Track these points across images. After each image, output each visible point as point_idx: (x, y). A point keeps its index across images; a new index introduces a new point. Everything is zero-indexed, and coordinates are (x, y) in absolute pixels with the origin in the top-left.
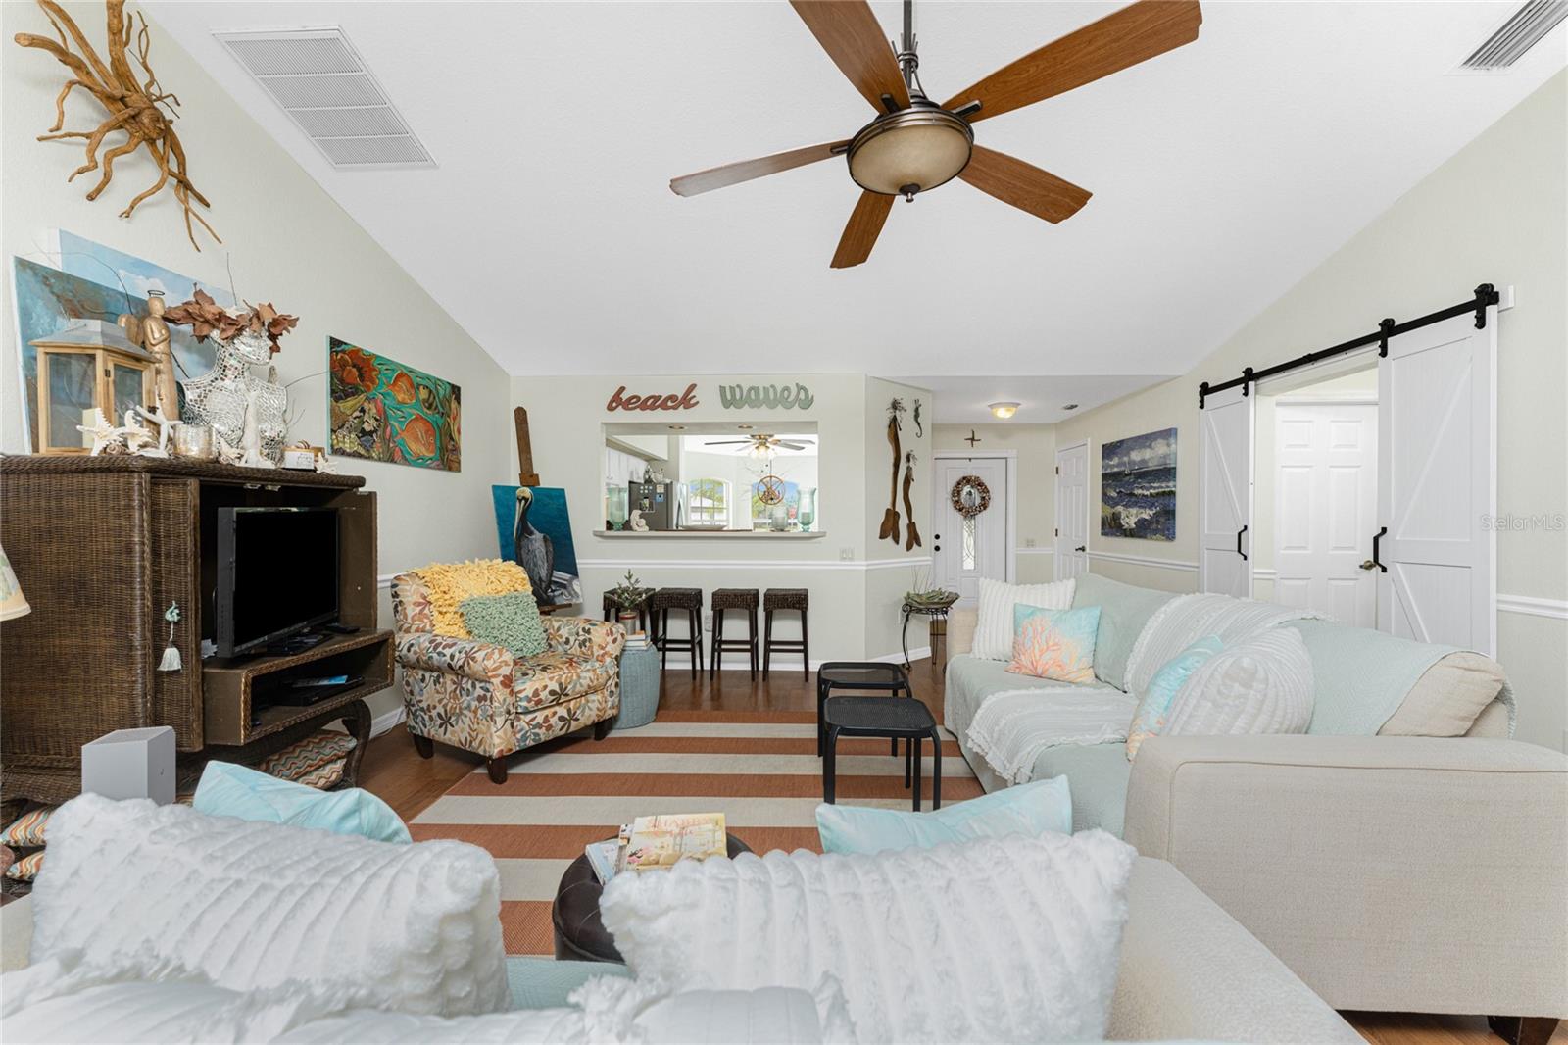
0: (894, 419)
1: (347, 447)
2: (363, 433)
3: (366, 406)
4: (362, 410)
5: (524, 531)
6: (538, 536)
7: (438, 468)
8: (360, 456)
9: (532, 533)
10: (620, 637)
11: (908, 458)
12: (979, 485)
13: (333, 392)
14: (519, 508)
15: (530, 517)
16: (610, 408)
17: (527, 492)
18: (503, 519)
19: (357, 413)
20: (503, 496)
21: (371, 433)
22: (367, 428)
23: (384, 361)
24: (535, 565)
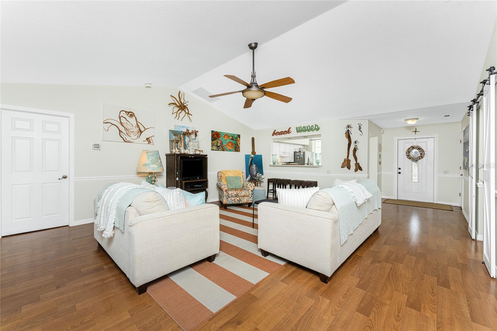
0: (348, 131)
1: (214, 149)
2: (218, 146)
3: (218, 141)
4: (218, 142)
5: (251, 164)
6: (254, 165)
7: (234, 151)
8: (217, 150)
9: (253, 165)
10: (253, 186)
11: (356, 142)
12: (419, 149)
13: (212, 140)
14: (250, 159)
15: (253, 161)
16: (273, 135)
17: (253, 156)
18: (247, 162)
19: (216, 143)
20: (247, 157)
21: (219, 146)
22: (218, 145)
23: (222, 133)
24: (253, 171)
